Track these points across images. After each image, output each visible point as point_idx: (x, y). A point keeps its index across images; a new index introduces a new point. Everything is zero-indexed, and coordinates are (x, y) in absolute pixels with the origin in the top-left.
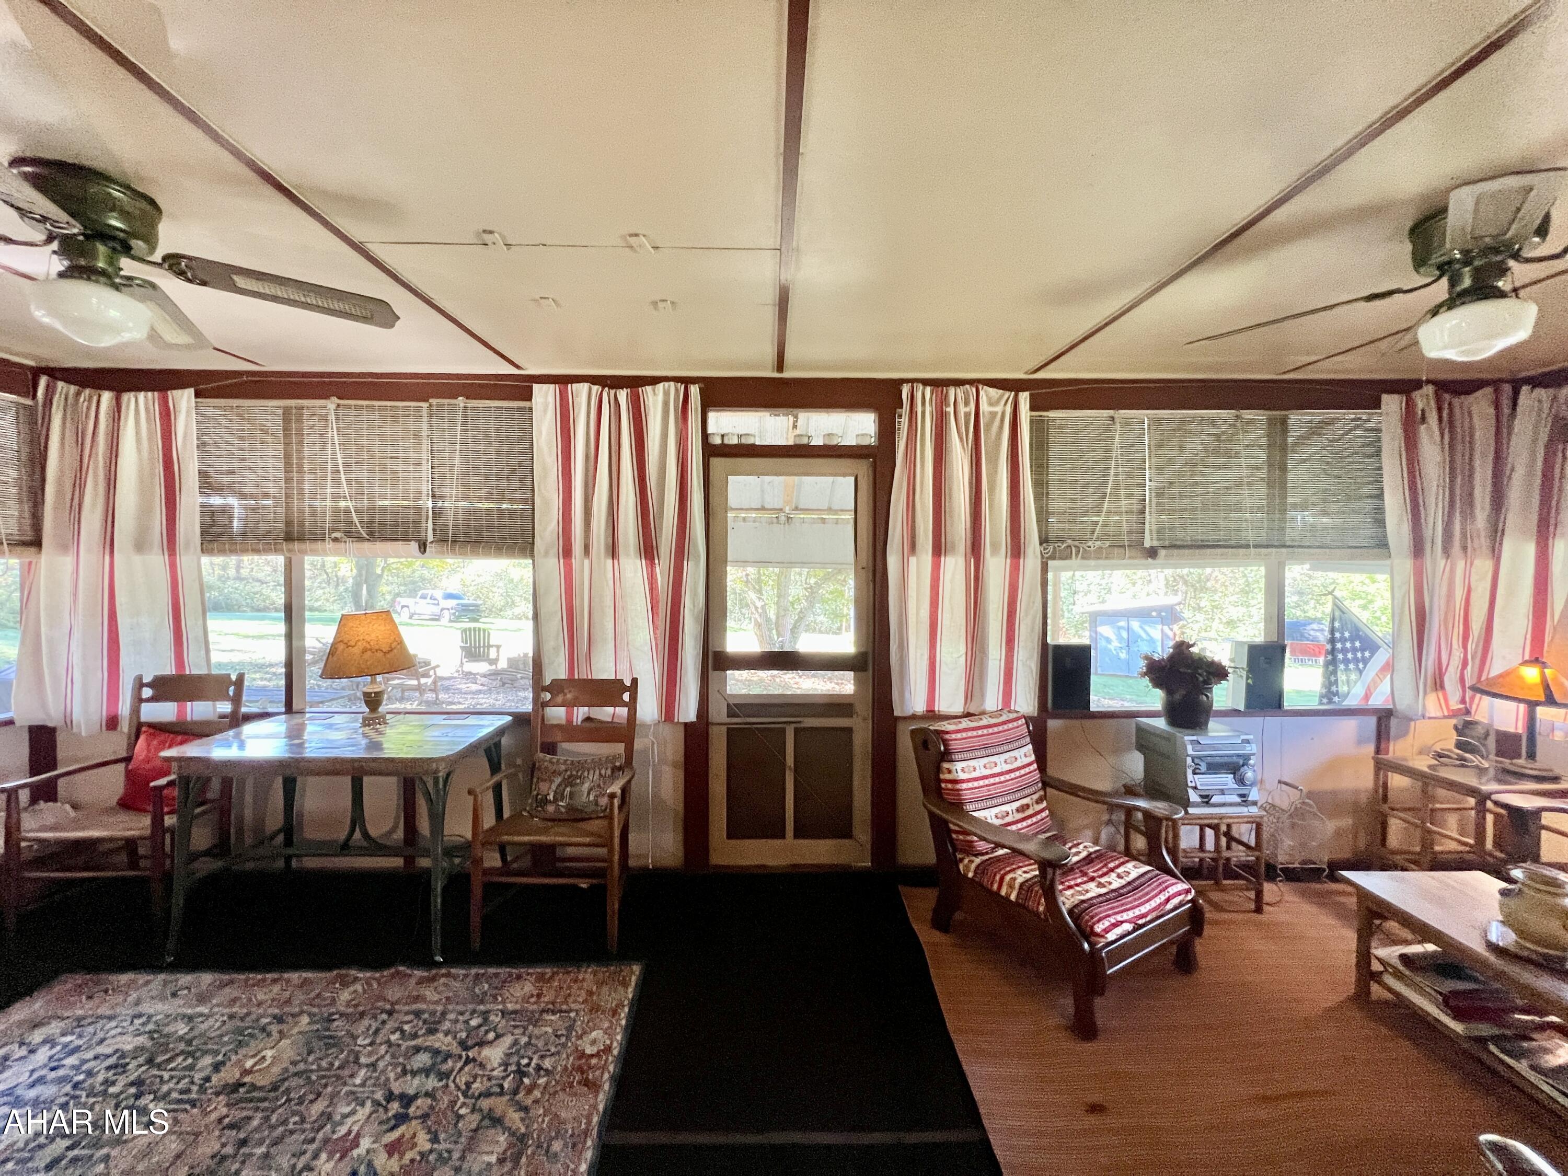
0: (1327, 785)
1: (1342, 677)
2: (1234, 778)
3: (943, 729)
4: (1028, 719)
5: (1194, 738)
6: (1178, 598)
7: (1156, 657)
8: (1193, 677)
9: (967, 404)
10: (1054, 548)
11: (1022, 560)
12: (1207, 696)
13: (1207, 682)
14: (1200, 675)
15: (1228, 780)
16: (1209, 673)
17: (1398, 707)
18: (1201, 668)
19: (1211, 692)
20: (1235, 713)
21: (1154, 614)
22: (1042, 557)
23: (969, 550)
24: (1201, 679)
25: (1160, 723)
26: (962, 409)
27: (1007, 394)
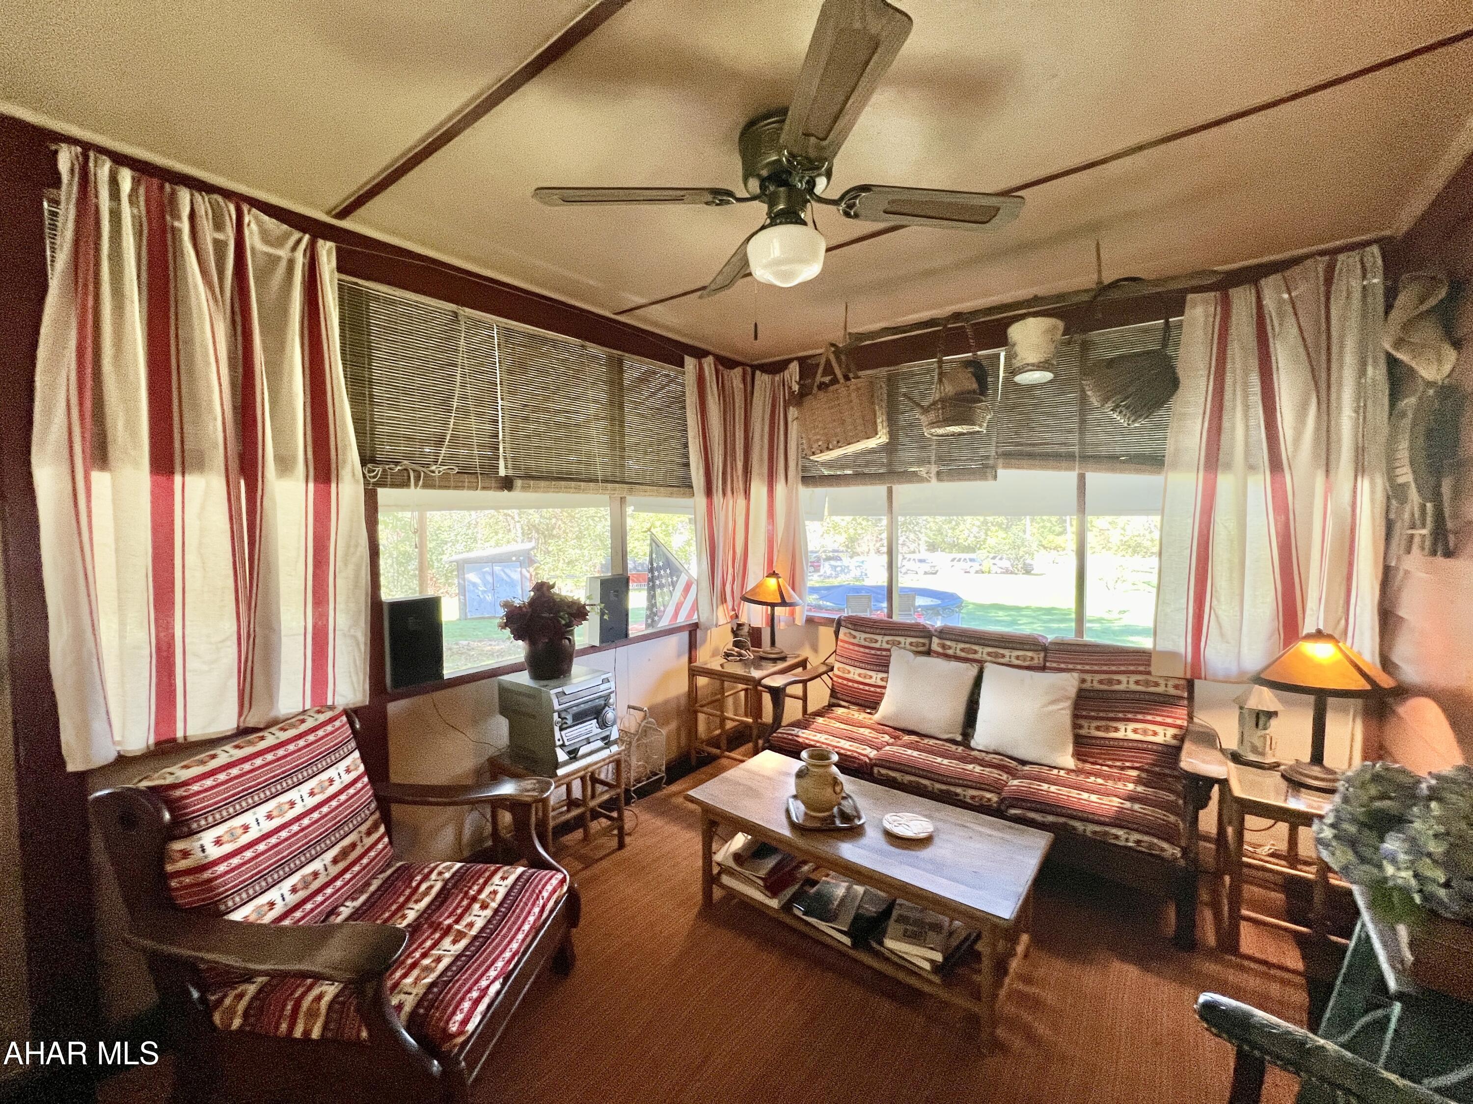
0: (660, 698)
1: (659, 600)
2: (598, 722)
3: (169, 780)
4: (351, 714)
5: (560, 690)
6: (533, 544)
7: (517, 603)
8: (555, 620)
9: (219, 226)
10: (384, 471)
11: (333, 486)
12: (569, 640)
13: (570, 625)
14: (562, 618)
15: (591, 726)
16: (571, 615)
17: (702, 620)
18: (563, 611)
19: (572, 635)
20: (593, 649)
21: (514, 559)
22: (366, 483)
23: (234, 465)
24: (563, 622)
25: (524, 678)
26: (208, 234)
27: (297, 235)
